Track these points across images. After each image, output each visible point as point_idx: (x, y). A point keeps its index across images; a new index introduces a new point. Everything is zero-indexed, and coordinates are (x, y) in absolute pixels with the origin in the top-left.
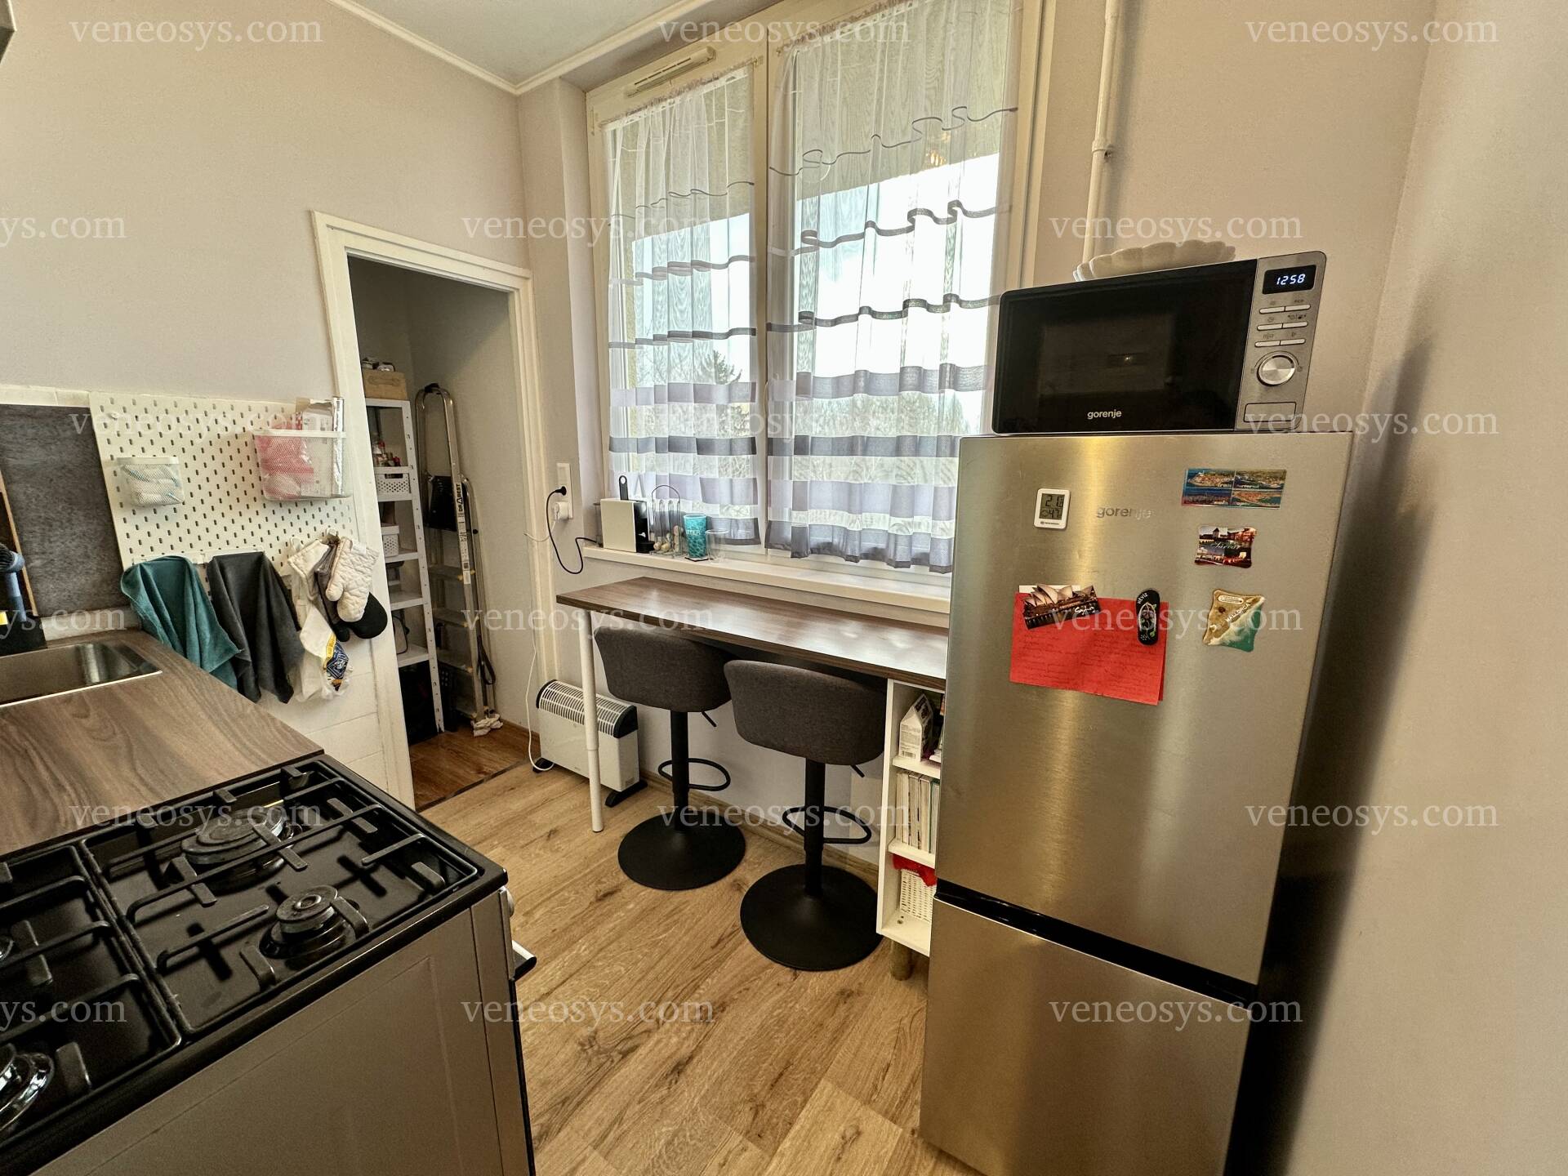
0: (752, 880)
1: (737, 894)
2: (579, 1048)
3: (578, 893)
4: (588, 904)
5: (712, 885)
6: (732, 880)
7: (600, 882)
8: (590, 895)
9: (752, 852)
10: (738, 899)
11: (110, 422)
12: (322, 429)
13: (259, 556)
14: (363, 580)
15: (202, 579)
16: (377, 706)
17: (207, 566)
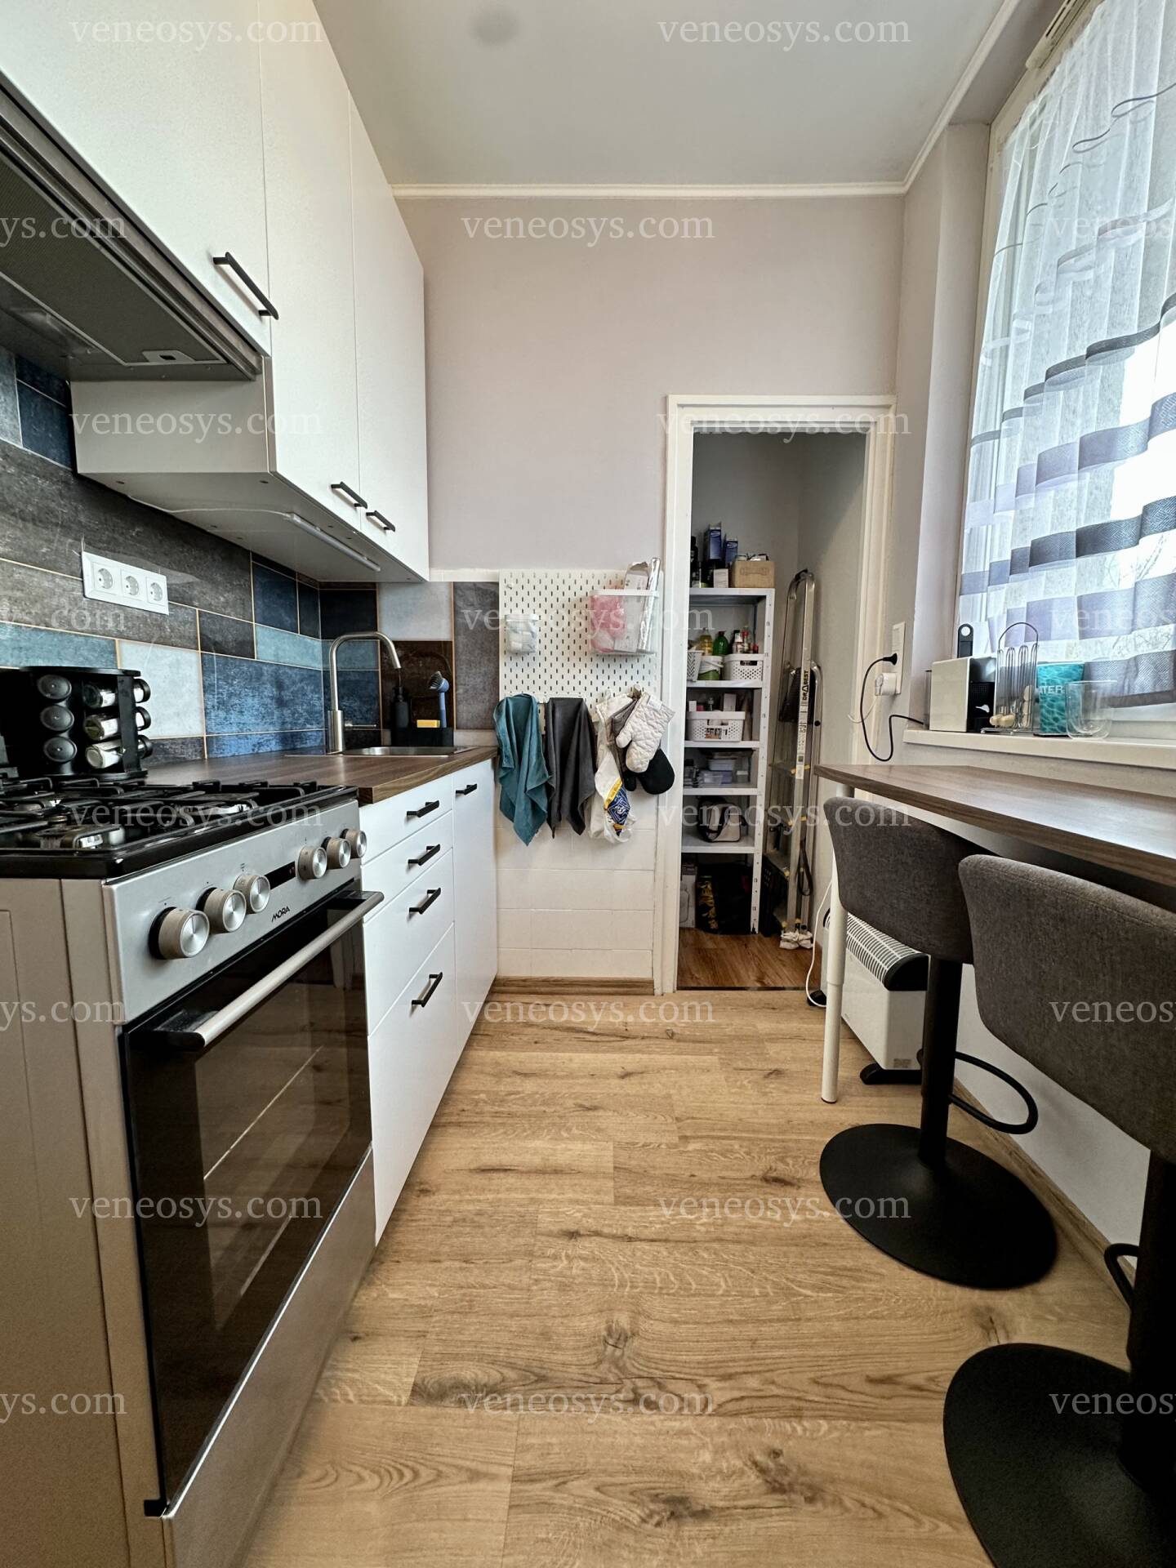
0: (1025, 1332)
1: (977, 1333)
2: (604, 1333)
3: (748, 1153)
4: (749, 1174)
5: (940, 1284)
6: (981, 1303)
7: (782, 1160)
8: (759, 1167)
9: (1056, 1287)
10: (974, 1343)
11: (508, 590)
12: (639, 588)
13: (580, 702)
14: (652, 734)
15: (542, 715)
16: (655, 864)
17: (546, 705)
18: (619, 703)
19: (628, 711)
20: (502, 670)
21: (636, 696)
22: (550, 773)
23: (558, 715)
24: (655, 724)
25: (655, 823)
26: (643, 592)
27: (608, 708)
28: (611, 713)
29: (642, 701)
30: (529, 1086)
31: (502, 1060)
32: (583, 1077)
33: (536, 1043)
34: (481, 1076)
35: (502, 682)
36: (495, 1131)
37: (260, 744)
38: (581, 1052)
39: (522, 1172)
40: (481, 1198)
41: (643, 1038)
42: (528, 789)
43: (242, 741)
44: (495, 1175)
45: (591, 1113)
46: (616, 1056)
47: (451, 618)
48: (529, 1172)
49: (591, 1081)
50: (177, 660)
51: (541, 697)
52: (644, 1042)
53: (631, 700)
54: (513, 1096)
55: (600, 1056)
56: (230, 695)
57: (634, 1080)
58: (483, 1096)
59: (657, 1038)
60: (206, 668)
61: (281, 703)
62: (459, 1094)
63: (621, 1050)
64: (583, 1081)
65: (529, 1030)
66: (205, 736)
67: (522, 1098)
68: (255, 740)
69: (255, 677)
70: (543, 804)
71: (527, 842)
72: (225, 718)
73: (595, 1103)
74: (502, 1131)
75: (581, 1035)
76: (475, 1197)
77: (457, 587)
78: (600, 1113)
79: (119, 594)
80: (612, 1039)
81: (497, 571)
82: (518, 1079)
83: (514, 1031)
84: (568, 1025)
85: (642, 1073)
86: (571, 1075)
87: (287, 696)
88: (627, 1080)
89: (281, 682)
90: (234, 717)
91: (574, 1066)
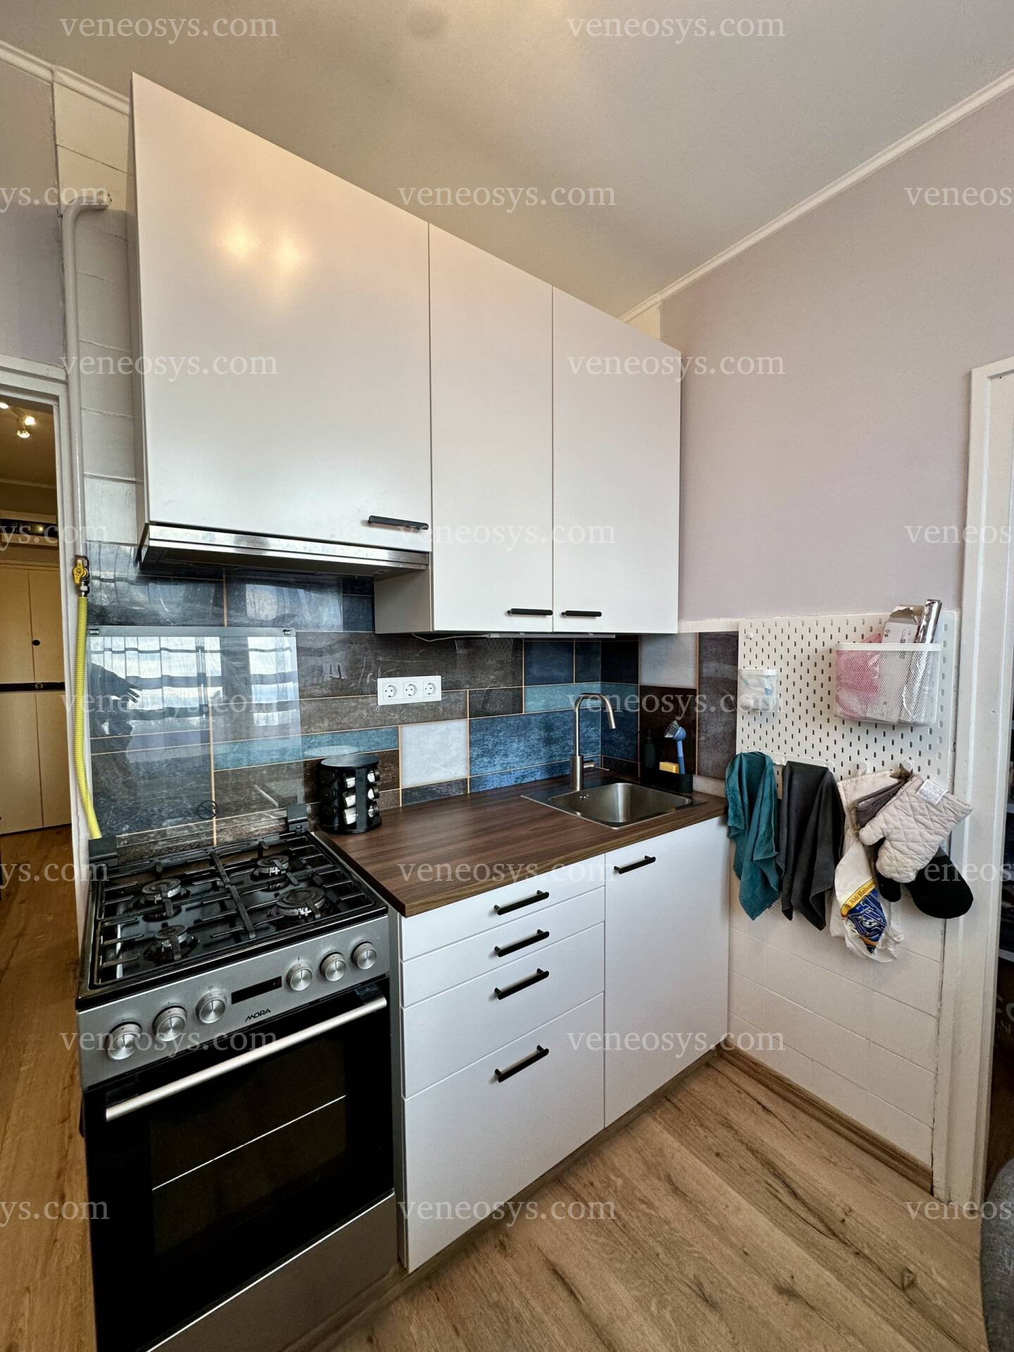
11: (748, 641)
12: (903, 641)
13: (824, 771)
14: (921, 835)
15: (779, 779)
16: (940, 1010)
17: (784, 768)
18: (874, 783)
19: (883, 798)
20: (740, 724)
21: (904, 777)
22: (778, 849)
23: (795, 782)
24: (929, 823)
25: (940, 953)
26: (909, 647)
27: (855, 789)
28: (858, 796)
29: (909, 787)
30: (668, 1207)
31: (667, 1151)
32: (732, 1246)
33: (718, 1155)
34: (635, 1155)
35: (740, 736)
36: (598, 1235)
37: (524, 777)
38: (759, 1207)
39: (581, 1311)
40: (532, 1302)
41: (858, 1254)
42: (755, 859)
43: (505, 777)
44: (560, 1288)
45: (701, 1306)
46: (796, 1251)
47: (695, 667)
48: (587, 1317)
49: (738, 1260)
50: (448, 729)
51: (779, 759)
52: (852, 1260)
53: (895, 781)
54: (644, 1207)
55: (778, 1234)
56: (495, 745)
57: (793, 1308)
58: (619, 1182)
59: (880, 1270)
60: (472, 730)
61: (549, 741)
62: (602, 1160)
63: (809, 1246)
64: (728, 1251)
65: (723, 1132)
66: (469, 777)
67: (650, 1217)
68: (519, 774)
69: (524, 727)
70: (773, 881)
71: (753, 917)
72: (489, 762)
73: (718, 1297)
74: (601, 1240)
75: (777, 1185)
76: (528, 1296)
77: (702, 637)
78: (713, 1317)
79: (401, 698)
80: (812, 1220)
81: (739, 620)
82: (663, 1188)
83: (707, 1123)
84: (771, 1157)
85: (813, 1308)
86: (720, 1231)
87: (556, 734)
88: (781, 1300)
89: (552, 726)
90: (498, 760)
91: (735, 1221)
